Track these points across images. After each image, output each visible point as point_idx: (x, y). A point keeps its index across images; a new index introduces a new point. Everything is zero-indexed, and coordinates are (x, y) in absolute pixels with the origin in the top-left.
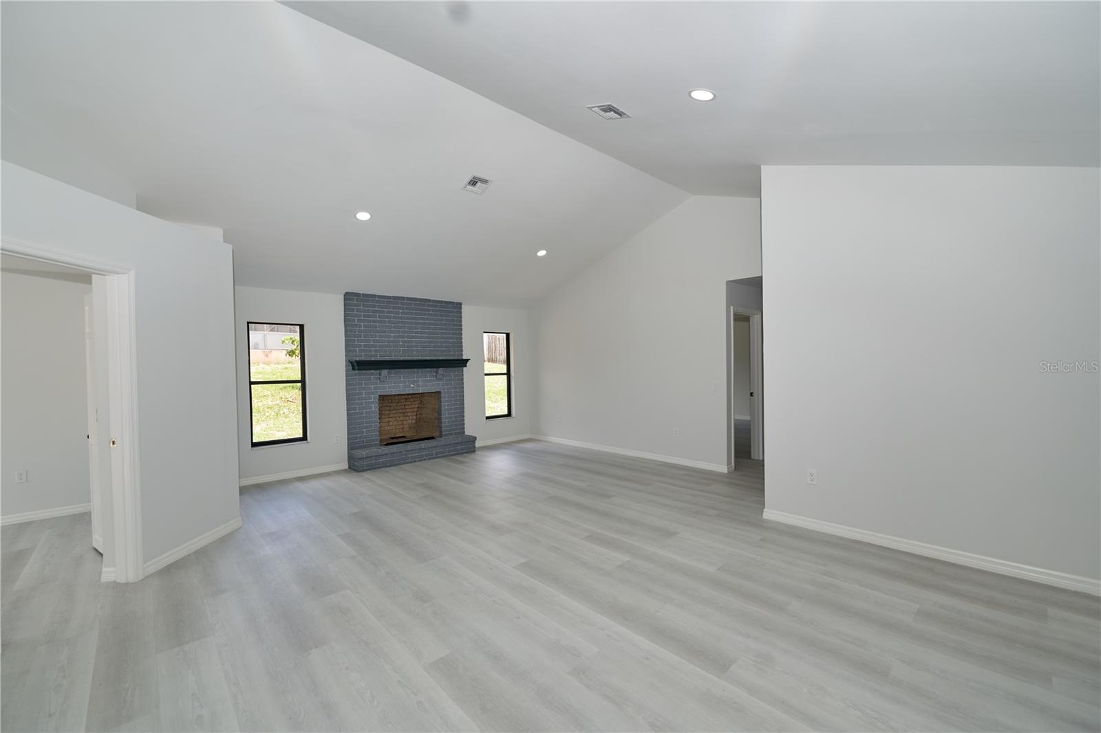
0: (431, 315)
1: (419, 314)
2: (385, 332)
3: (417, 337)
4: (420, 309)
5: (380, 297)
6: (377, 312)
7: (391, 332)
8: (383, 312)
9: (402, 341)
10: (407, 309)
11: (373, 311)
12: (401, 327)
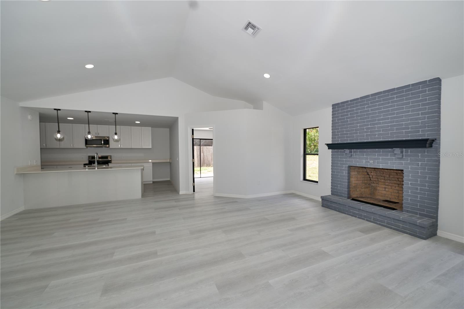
0: (396, 101)
1: (382, 104)
2: (353, 124)
3: (380, 124)
4: (384, 100)
5: (351, 101)
6: (349, 111)
7: (358, 123)
8: (353, 110)
9: (367, 129)
10: (371, 103)
11: (347, 112)
12: (366, 118)
